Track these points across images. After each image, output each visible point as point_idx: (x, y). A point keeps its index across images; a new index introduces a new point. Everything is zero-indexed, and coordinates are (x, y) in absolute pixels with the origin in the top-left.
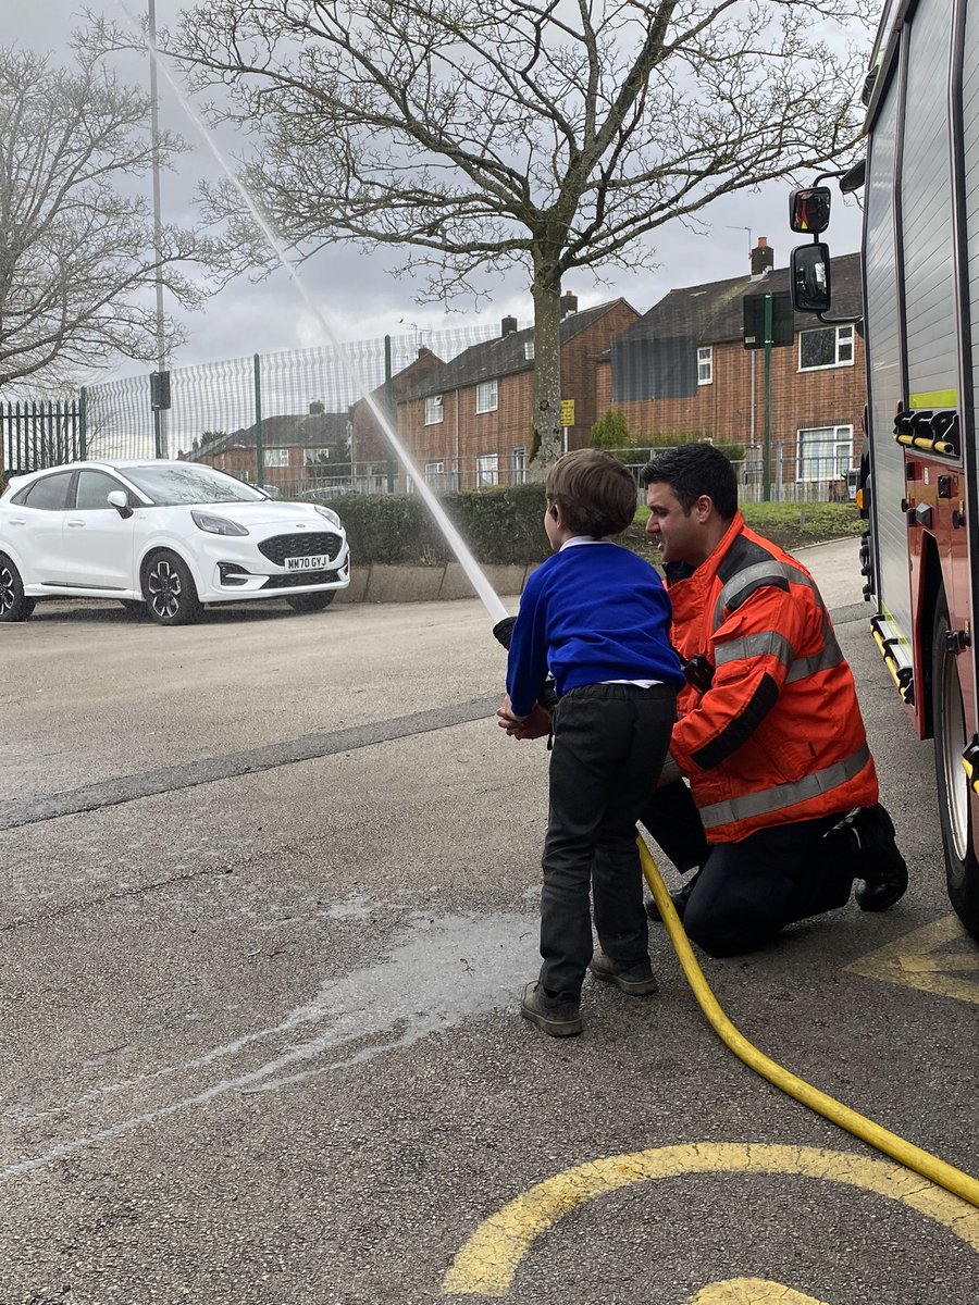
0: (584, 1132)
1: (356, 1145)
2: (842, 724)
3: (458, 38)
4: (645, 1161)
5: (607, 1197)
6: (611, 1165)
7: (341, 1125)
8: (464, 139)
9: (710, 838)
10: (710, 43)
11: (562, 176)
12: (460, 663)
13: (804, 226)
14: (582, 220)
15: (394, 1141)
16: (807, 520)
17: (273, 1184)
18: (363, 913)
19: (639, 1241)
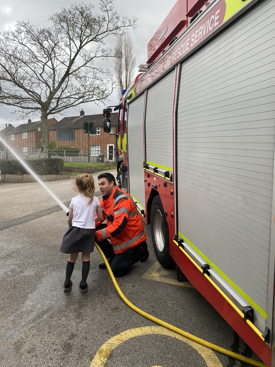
0: (105, 331)
1: (53, 344)
2: (139, 226)
3: (26, 65)
4: (121, 336)
5: (117, 348)
6: (114, 339)
7: (47, 338)
8: (27, 86)
9: (115, 253)
10: (78, 74)
11: (48, 96)
12: (34, 201)
13: (106, 116)
14: (52, 106)
15: (62, 341)
16: (98, 167)
17: (35, 361)
18: (32, 273)
19: (128, 360)
